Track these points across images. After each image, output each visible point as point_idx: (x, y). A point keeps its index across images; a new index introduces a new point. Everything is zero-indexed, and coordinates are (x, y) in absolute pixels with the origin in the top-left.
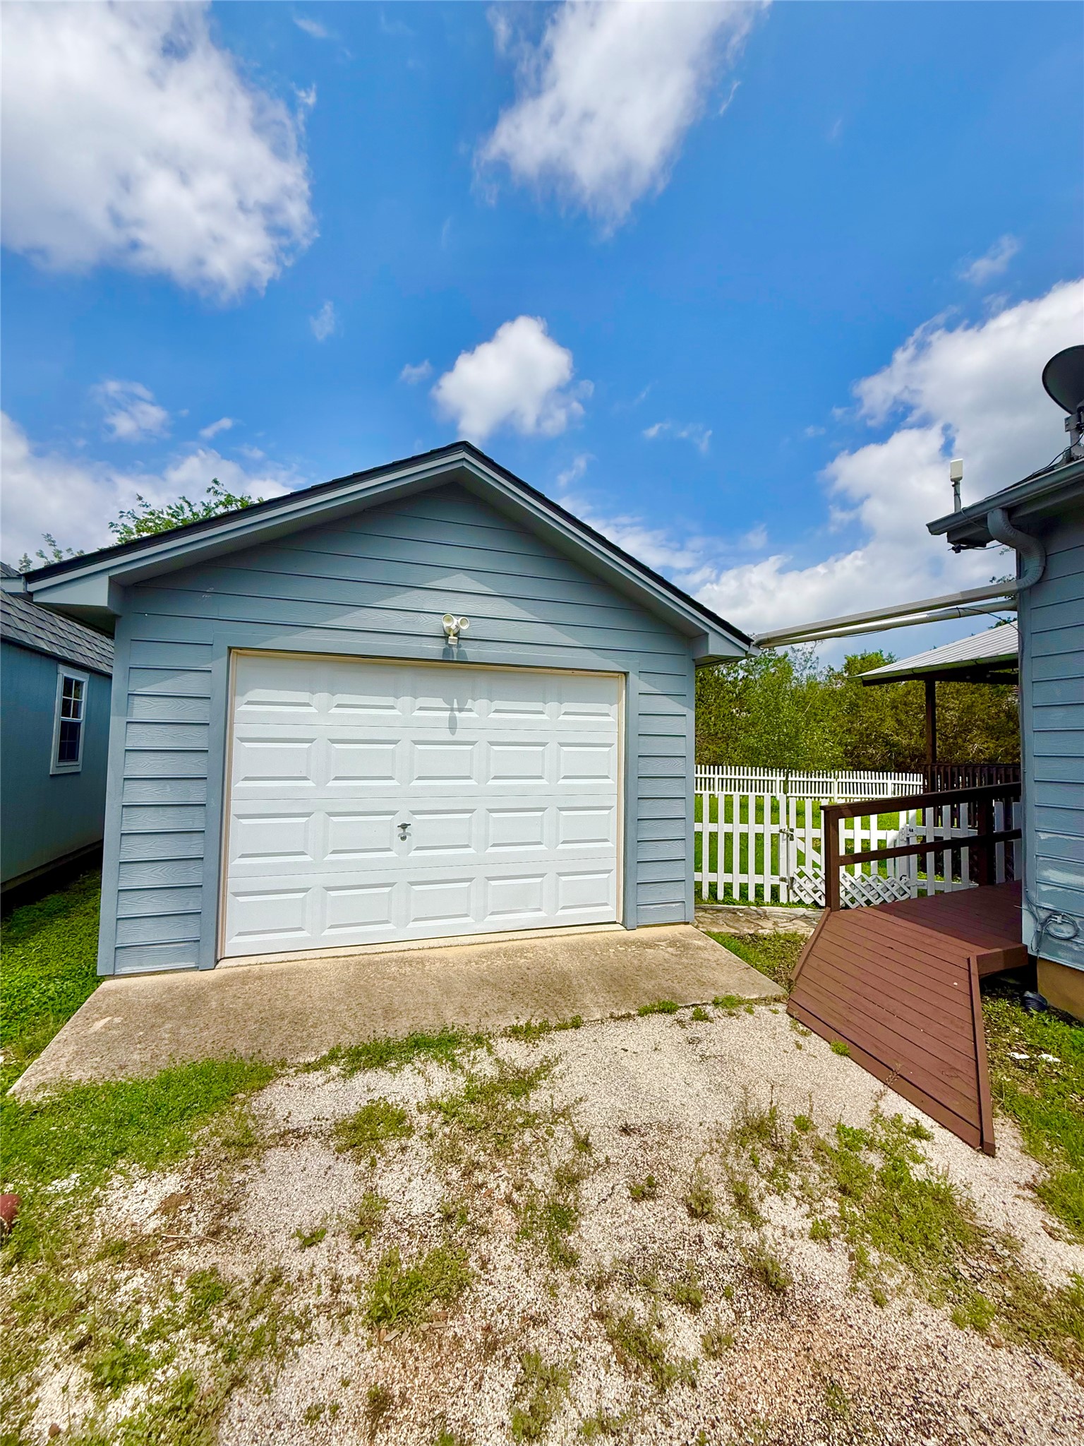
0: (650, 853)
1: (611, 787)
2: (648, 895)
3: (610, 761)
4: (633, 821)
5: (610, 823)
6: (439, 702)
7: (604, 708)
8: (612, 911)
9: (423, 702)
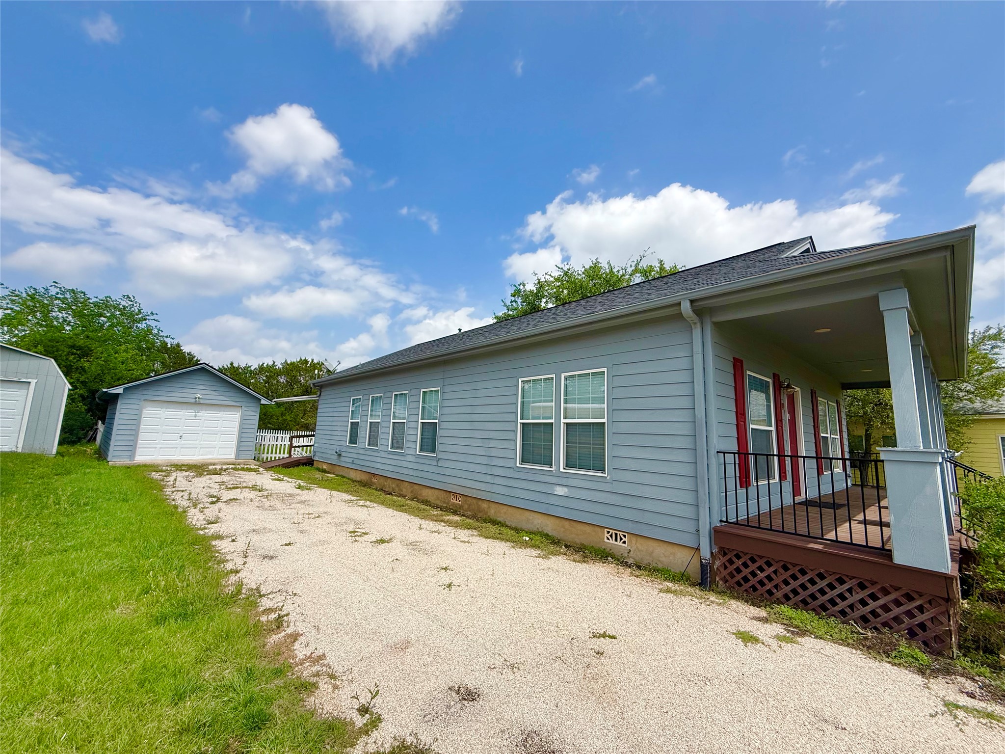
0: (243, 444)
1: (236, 430)
2: (241, 453)
3: (236, 424)
4: (240, 437)
5: (235, 438)
6: (193, 411)
7: (236, 413)
8: (233, 456)
9: (188, 411)
